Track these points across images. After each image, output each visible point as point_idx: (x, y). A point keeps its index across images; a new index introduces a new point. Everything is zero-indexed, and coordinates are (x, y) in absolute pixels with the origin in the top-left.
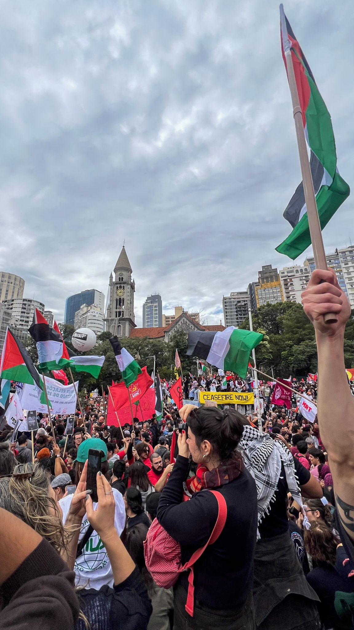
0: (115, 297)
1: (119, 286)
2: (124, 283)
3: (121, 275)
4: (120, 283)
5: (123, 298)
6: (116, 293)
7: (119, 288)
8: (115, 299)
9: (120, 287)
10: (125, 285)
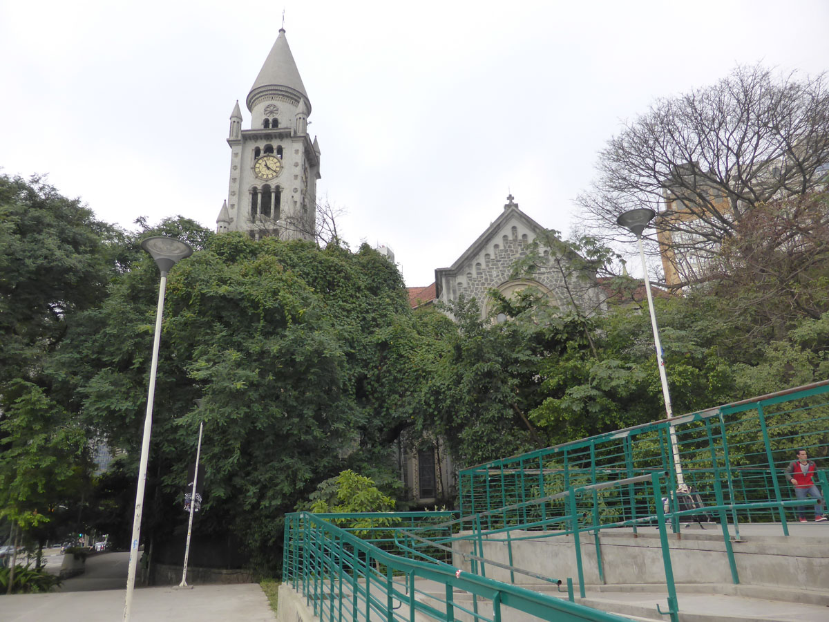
0: (250, 181)
1: (262, 145)
2: (281, 136)
3: (271, 112)
4: (268, 137)
5: (278, 187)
6: (254, 168)
7: (262, 154)
8: (247, 187)
9: (269, 150)
10: (285, 144)
